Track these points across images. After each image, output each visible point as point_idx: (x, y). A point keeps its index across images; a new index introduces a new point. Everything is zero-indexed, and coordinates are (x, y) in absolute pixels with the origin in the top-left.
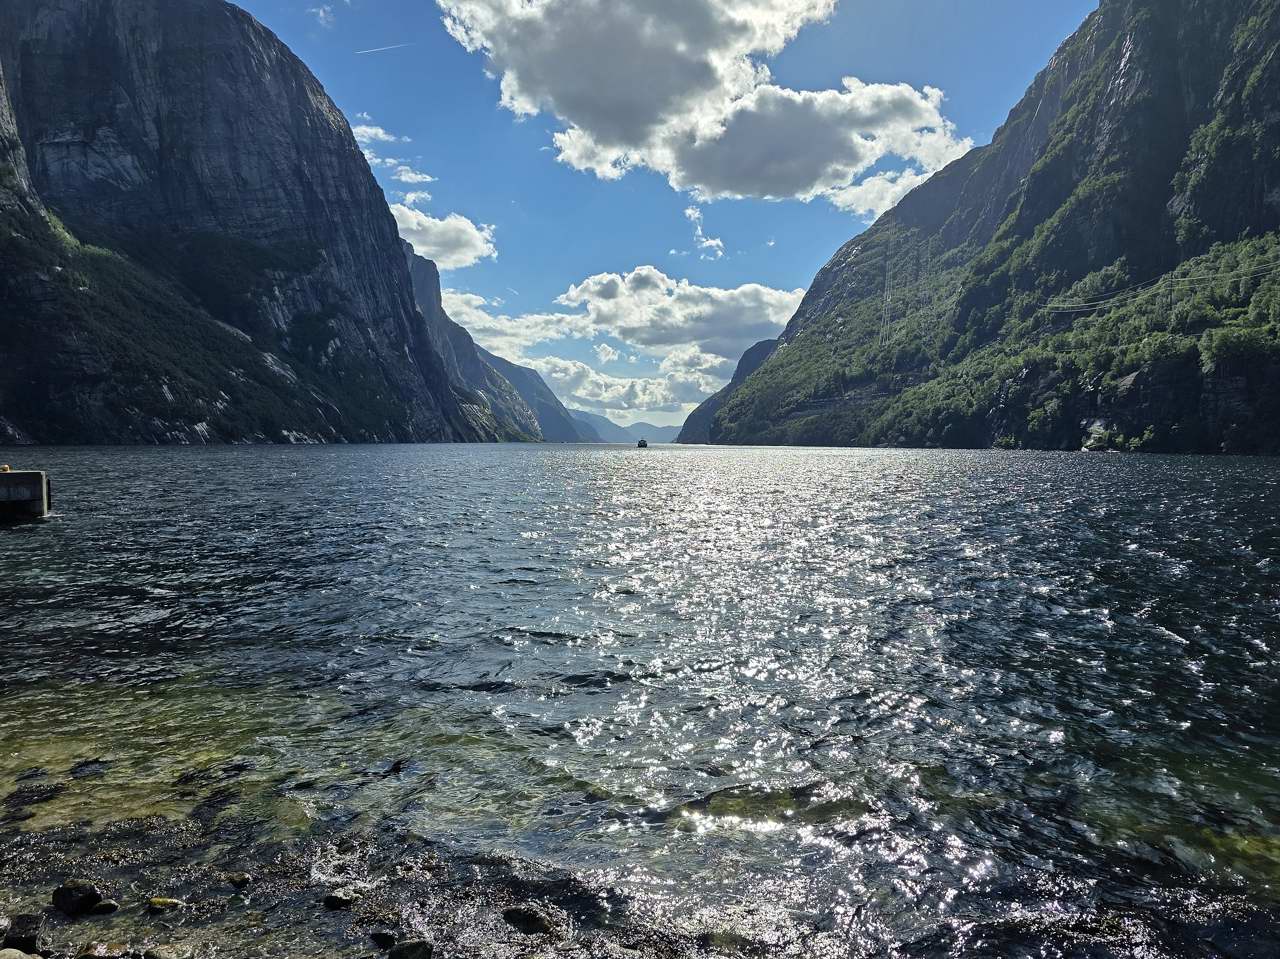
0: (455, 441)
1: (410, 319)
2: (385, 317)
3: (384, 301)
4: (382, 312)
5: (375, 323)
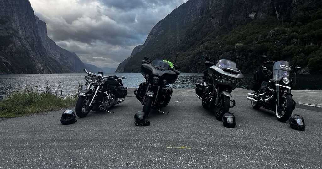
0: (48, 73)
1: (36, 38)
2: (28, 38)
3: (28, 33)
4: (27, 36)
5: (25, 39)
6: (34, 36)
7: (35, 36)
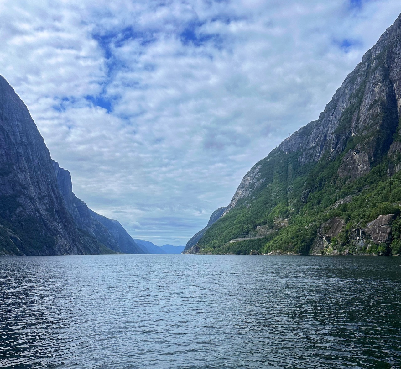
5: (39, 199)
6: (52, 194)
7: (54, 194)
